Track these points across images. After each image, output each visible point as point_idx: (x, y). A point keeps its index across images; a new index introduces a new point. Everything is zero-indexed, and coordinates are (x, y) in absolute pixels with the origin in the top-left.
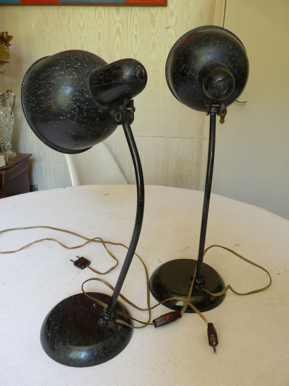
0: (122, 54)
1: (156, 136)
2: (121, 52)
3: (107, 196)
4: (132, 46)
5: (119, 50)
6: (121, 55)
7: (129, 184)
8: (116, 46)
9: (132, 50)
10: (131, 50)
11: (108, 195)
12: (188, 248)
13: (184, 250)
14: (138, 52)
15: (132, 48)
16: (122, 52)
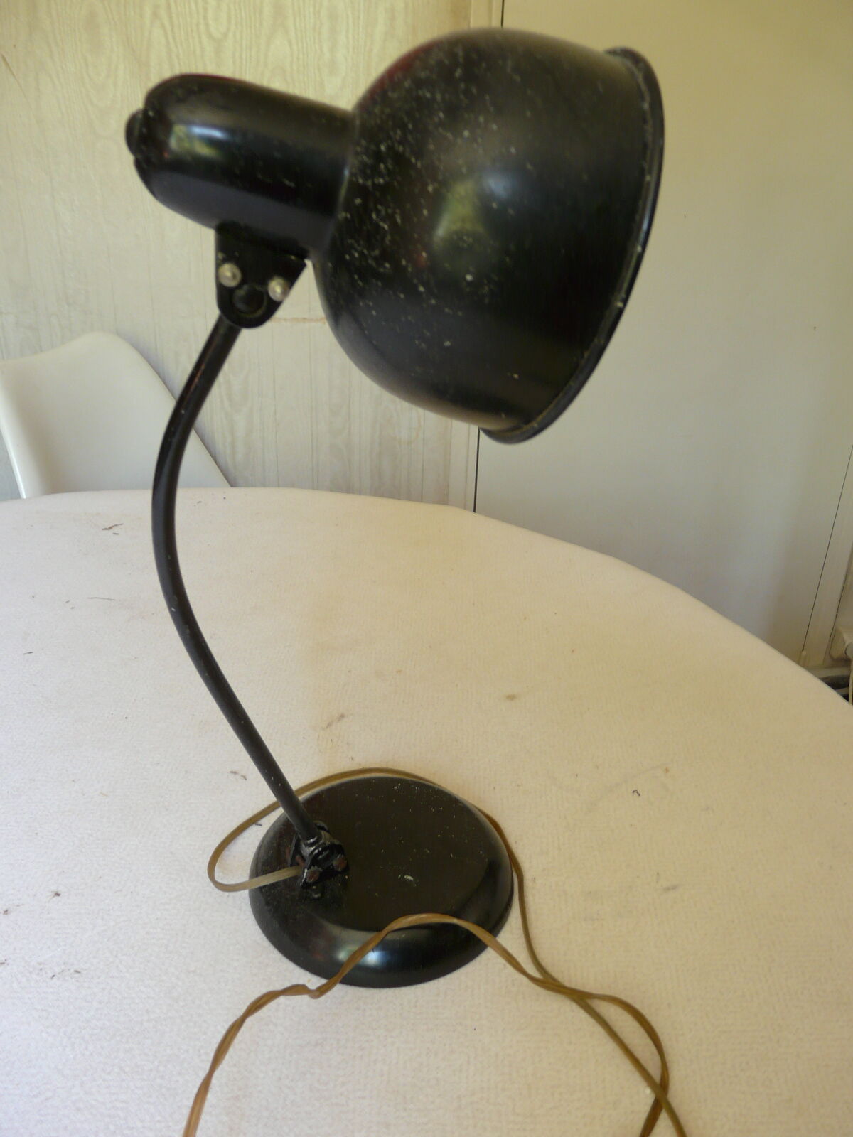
0: (174, 38)
1: (304, 319)
2: (169, 33)
3: (111, 532)
4: (206, 10)
5: (163, 26)
6: (168, 43)
7: (233, 483)
8: (148, 11)
9: (207, 25)
10: (202, 27)
11: (116, 530)
12: (342, 716)
13: (329, 725)
14: (225, 35)
15: (205, 18)
16: (172, 30)
